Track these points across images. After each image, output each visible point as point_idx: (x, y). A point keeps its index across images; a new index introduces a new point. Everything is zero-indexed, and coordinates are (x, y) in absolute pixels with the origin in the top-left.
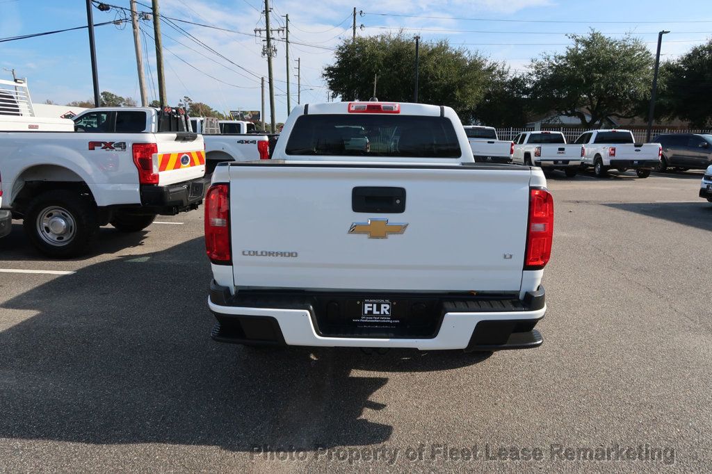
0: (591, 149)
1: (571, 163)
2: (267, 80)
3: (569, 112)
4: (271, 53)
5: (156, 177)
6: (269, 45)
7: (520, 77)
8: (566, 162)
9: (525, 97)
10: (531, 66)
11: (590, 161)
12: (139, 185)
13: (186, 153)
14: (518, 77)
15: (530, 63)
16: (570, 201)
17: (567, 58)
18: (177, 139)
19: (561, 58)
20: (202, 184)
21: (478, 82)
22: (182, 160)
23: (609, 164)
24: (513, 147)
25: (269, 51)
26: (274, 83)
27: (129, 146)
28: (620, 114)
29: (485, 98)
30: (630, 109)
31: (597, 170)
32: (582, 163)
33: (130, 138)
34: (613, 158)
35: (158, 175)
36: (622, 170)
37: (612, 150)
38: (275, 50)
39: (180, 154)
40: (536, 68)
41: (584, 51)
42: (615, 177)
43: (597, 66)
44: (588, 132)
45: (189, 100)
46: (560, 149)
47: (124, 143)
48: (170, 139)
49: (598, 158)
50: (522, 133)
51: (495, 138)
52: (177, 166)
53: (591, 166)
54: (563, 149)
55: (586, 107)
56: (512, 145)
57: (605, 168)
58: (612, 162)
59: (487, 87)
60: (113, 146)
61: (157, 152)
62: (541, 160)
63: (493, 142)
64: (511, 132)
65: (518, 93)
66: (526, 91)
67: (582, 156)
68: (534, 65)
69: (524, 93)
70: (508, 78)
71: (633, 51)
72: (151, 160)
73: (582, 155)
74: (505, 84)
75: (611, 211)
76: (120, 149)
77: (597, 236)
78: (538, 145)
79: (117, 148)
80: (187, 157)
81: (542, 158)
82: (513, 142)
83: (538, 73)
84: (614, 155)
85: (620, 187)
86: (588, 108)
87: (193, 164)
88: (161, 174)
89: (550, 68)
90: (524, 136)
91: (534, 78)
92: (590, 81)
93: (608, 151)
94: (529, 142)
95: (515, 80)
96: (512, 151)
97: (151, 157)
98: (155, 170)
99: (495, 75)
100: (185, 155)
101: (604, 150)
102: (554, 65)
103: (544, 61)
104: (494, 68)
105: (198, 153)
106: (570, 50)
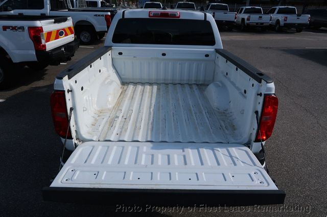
0: (275, 17)
1: (265, 24)
5: (45, 46)
8: (262, 24)
11: (274, 23)
12: (35, 51)
13: (62, 29)
16: (263, 48)
18: (55, 22)
20: (72, 46)
22: (59, 34)
23: (283, 25)
24: (236, 16)
27: (26, 28)
31: (277, 28)
32: (270, 24)
33: (26, 24)
34: (285, 22)
35: (45, 45)
36: (289, 28)
37: (285, 18)
39: (58, 31)
44: (275, 7)
47: (23, 27)
48: (51, 23)
49: (278, 21)
50: (241, 7)
51: (228, 11)
52: (57, 38)
53: (274, 26)
54: (261, 17)
56: (236, 14)
57: (281, 27)
58: (285, 24)
60: (17, 28)
61: (43, 32)
63: (226, 13)
67: (270, 21)
72: (40, 37)
78: (249, 15)
79: (19, 30)
80: (62, 32)
81: (250, 22)
84: (286, 20)
87: (66, 35)
88: (47, 44)
90: (242, 9)
93: (283, 18)
94: (244, 13)
96: (236, 18)
97: (40, 35)
98: (43, 42)
101: (281, 17)
105: (70, 28)
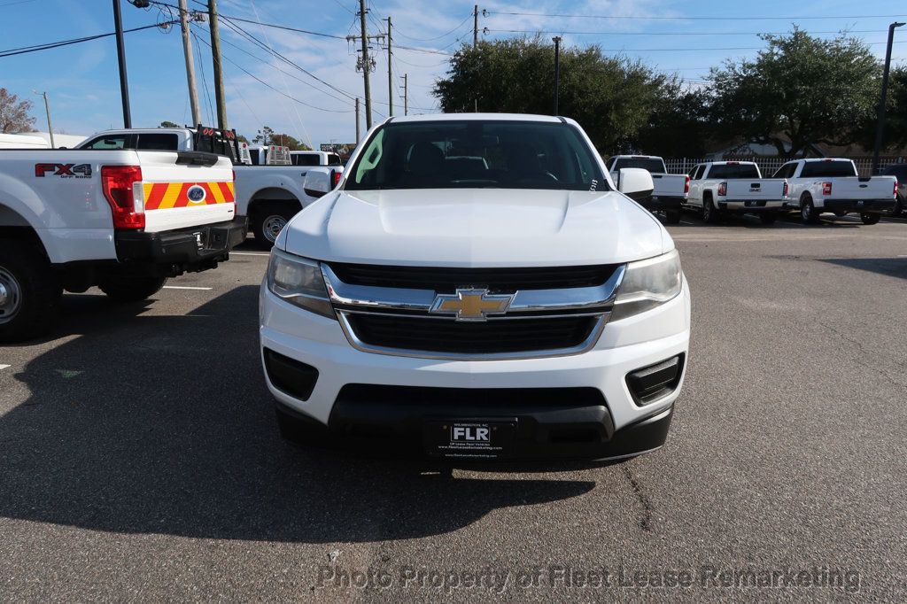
0: (797, 185)
1: (769, 204)
2: (362, 101)
3: (761, 138)
4: (368, 67)
5: (141, 218)
6: (365, 56)
7: (696, 93)
8: (763, 202)
9: (703, 119)
10: (710, 78)
11: (795, 202)
12: (113, 230)
13: (198, 184)
14: (692, 92)
15: (708, 74)
16: (772, 257)
17: (759, 66)
18: (180, 161)
19: (751, 66)
20: (225, 231)
21: (639, 99)
22: (189, 194)
23: (823, 205)
24: (688, 183)
25: (365, 65)
26: (372, 105)
27: (97, 170)
28: (832, 141)
29: (649, 122)
30: (844, 134)
31: (805, 214)
32: (785, 204)
33: (97, 157)
34: (828, 197)
35: (143, 217)
36: (840, 214)
37: (827, 186)
38: (374, 63)
39: (186, 186)
40: (717, 80)
41: (782, 57)
42: (830, 224)
43: (800, 76)
44: (791, 162)
45: (270, 130)
46: (753, 185)
47: (89, 166)
48: (168, 161)
49: (806, 196)
50: (699, 165)
51: (663, 171)
52: (181, 202)
53: (796, 208)
54: (758, 185)
55: (784, 131)
56: (687, 180)
57: (816, 211)
58: (826, 202)
59: (652, 106)
60: (71, 169)
61: (141, 180)
62: (727, 201)
63: (660, 177)
64: (684, 163)
65: (692, 113)
66: (704, 112)
67: (784, 195)
68: (715, 76)
69: (699, 115)
70: (680, 95)
71: (850, 55)
72: (131, 191)
73: (785, 192)
74: (675, 103)
75: (836, 270)
76: (83, 174)
77: (825, 308)
78: (722, 181)
79: (77, 174)
80: (201, 191)
81: (728, 197)
82: (687, 175)
83: (719, 87)
84: (829, 192)
85: (839, 236)
86: (786, 133)
87: (211, 200)
88: (149, 214)
89: (737, 80)
90: (703, 168)
91: (714, 94)
92: (793, 95)
93: (820, 188)
94: (710, 177)
95: (689, 97)
96: (686, 189)
97: (131, 187)
98: (139, 207)
99: (662, 91)
100: (196, 186)
101: (815, 186)
102: (741, 76)
103: (727, 71)
104: (661, 82)
105: (223, 185)
106: (763, 55)
